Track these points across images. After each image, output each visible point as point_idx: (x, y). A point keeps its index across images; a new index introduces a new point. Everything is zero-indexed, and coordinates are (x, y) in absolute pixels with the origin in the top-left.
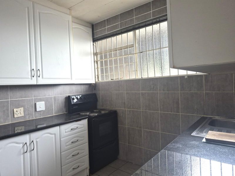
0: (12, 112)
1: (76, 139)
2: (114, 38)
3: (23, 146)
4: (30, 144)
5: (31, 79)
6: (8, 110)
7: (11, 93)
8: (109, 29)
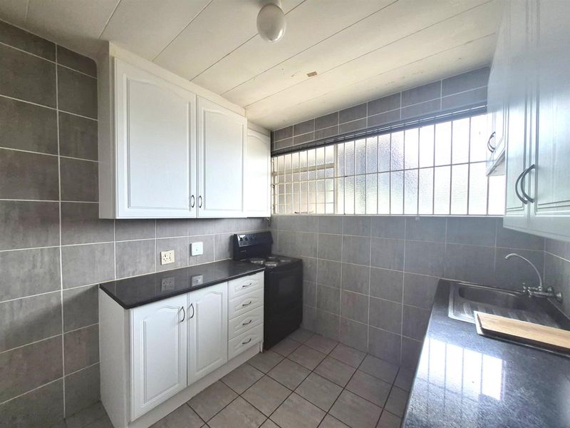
0: (159, 257)
1: (249, 300)
2: (303, 154)
3: (179, 312)
4: (188, 309)
5: (190, 210)
6: (153, 253)
7: (158, 228)
8: (300, 139)
